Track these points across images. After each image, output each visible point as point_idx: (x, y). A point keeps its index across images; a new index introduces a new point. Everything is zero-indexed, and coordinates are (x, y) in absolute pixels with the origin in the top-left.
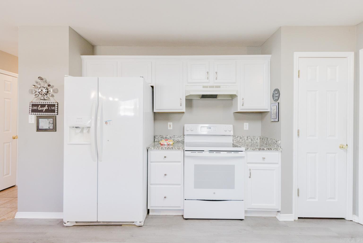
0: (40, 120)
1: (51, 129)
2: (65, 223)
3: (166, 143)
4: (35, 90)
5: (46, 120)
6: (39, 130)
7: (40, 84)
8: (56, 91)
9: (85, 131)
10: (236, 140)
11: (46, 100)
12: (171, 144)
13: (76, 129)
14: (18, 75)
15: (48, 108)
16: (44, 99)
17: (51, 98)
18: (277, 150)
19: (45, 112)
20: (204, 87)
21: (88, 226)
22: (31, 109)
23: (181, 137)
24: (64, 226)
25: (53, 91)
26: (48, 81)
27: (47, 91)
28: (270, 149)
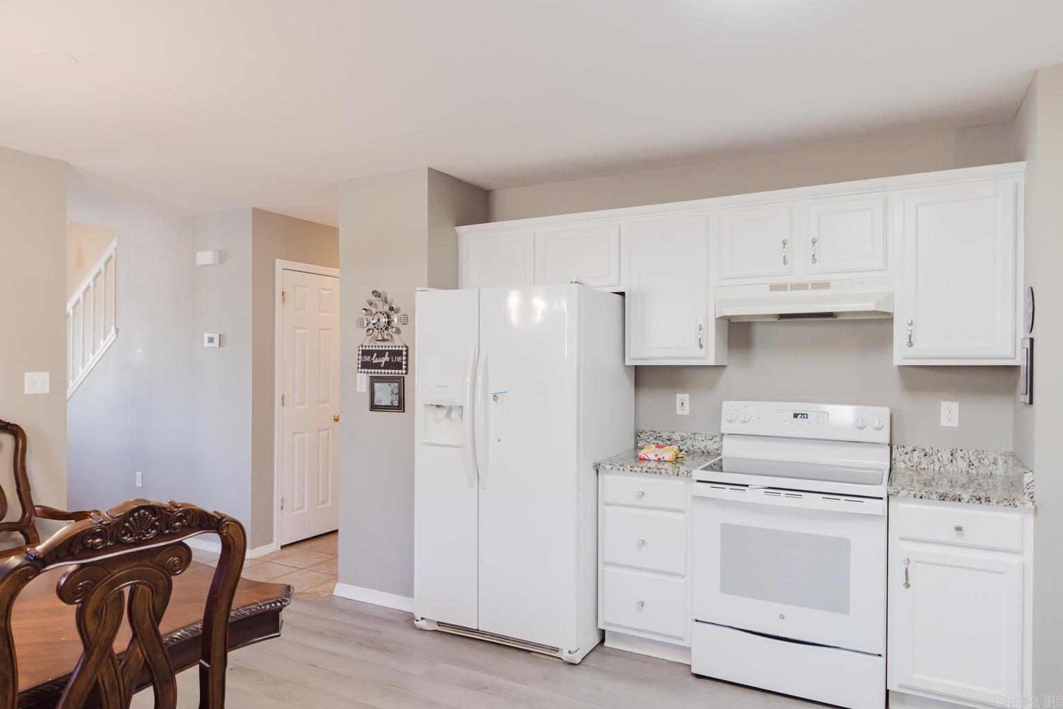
0: (376, 385)
1: (394, 406)
2: (417, 621)
3: (652, 456)
4: (367, 320)
5: (386, 385)
6: (374, 407)
7: (376, 306)
8: (405, 320)
9: (455, 415)
10: (907, 460)
11: (387, 340)
12: (666, 459)
13: (437, 409)
14: (338, 270)
15: (390, 360)
16: (384, 340)
17: (395, 336)
18: (1011, 503)
19: (385, 368)
20: (774, 288)
21: (461, 639)
22: (360, 362)
23: (715, 439)
24: (416, 628)
25: (399, 320)
26: (389, 300)
27: (388, 322)
28: (983, 501)
